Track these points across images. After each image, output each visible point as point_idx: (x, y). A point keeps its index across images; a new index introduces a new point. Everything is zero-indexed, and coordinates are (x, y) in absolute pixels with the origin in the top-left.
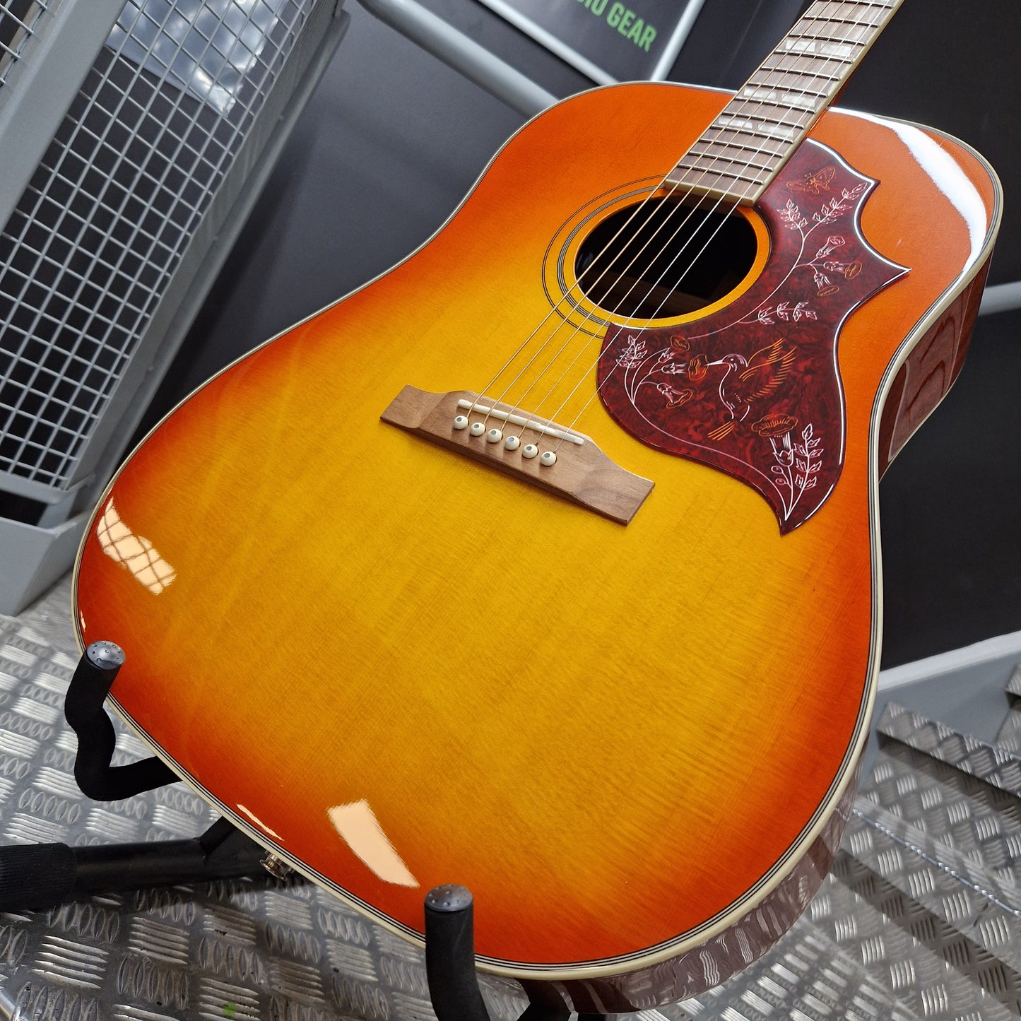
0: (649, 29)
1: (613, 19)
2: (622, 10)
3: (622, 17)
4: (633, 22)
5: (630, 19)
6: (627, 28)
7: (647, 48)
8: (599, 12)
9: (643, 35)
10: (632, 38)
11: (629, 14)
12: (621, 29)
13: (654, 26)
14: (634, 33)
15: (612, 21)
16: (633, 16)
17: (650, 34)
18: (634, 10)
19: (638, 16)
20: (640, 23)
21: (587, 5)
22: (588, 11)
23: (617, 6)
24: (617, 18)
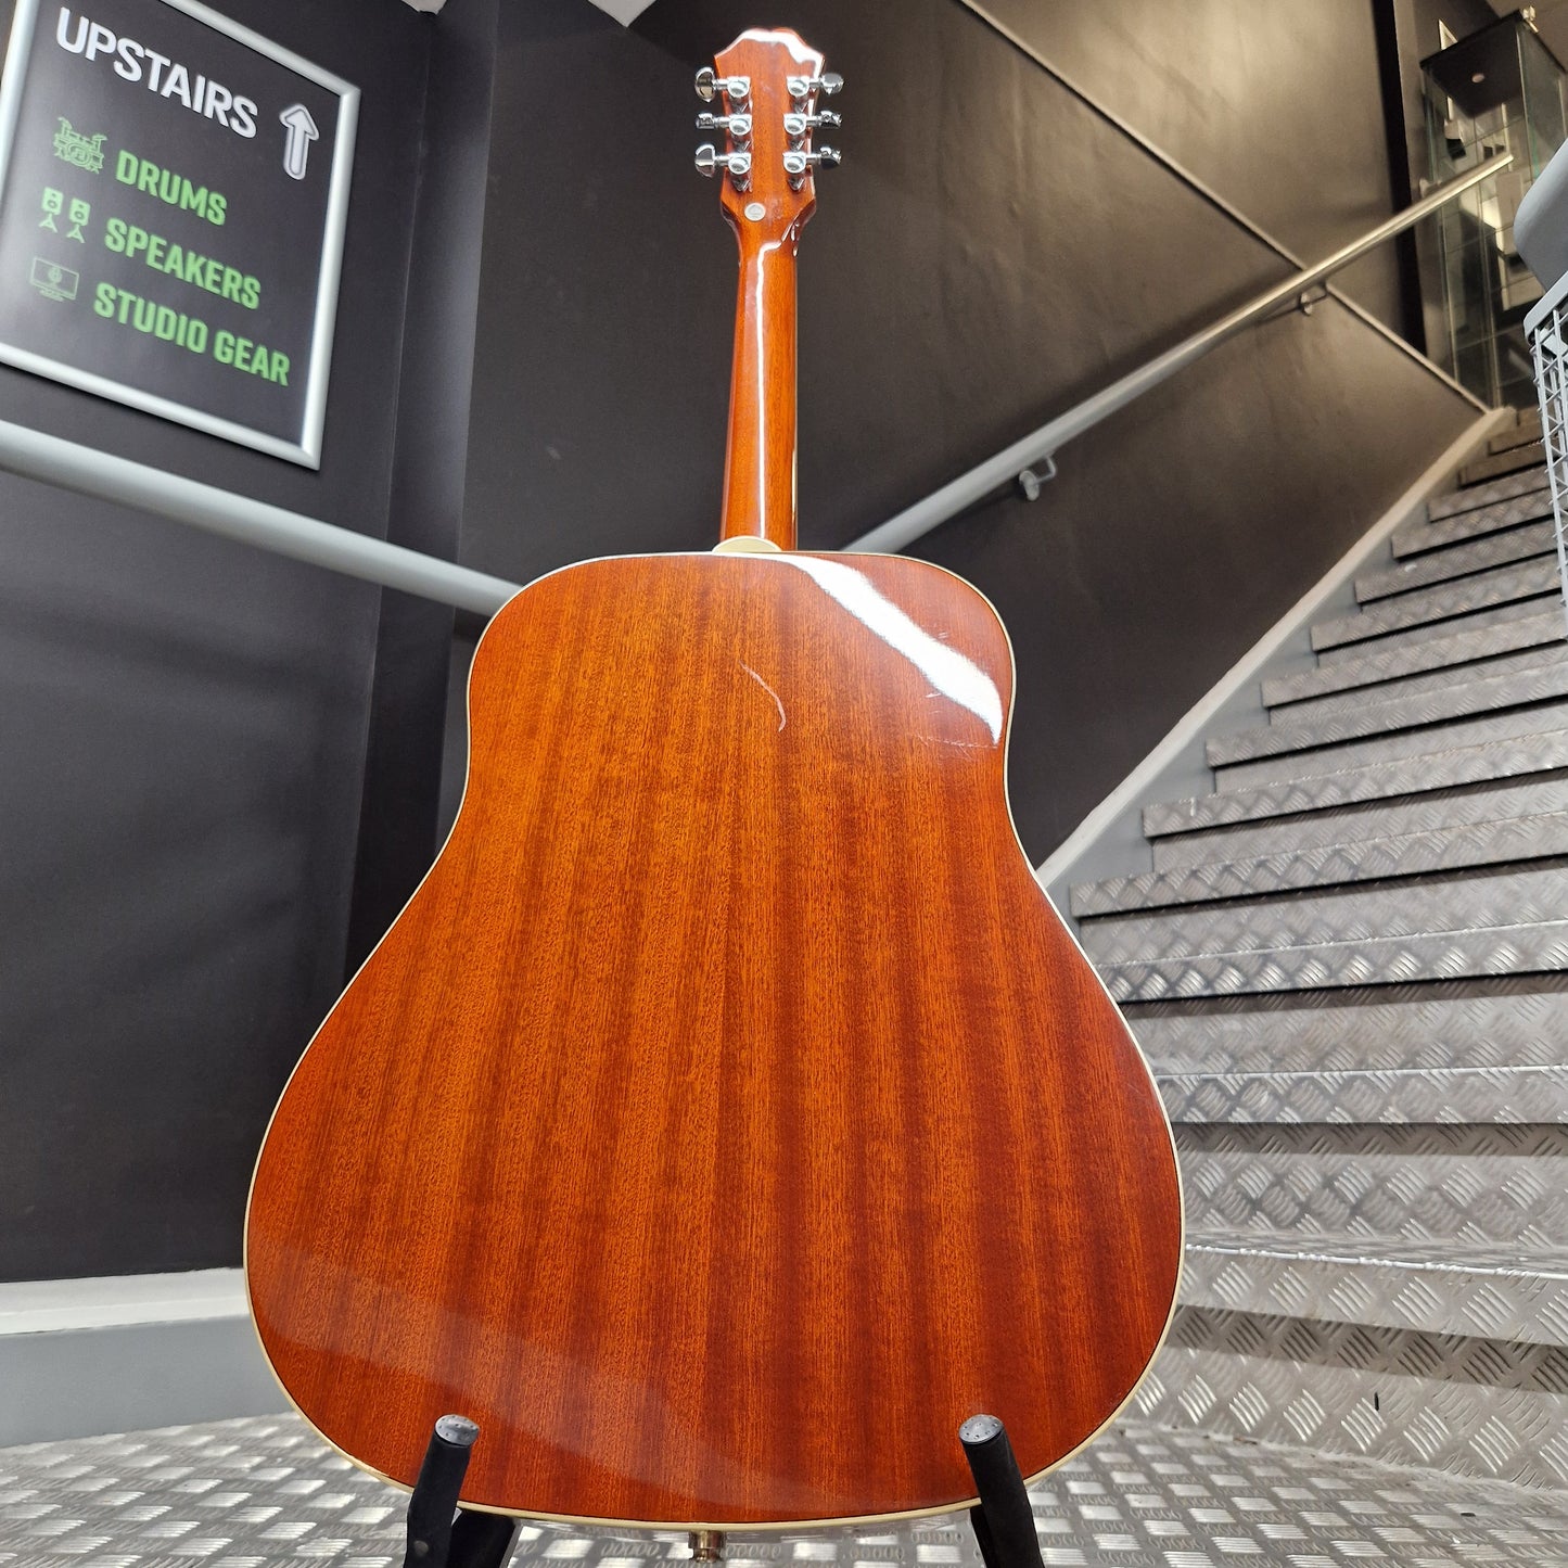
0: (277, 356)
1: (224, 353)
2: (231, 340)
3: (234, 348)
4: (252, 352)
5: (246, 349)
6: (247, 362)
7: (284, 381)
8: (200, 349)
9: (271, 366)
10: (259, 371)
11: (242, 342)
12: (239, 364)
13: (280, 350)
14: (260, 364)
15: (222, 355)
16: (250, 345)
17: (281, 363)
18: (246, 337)
19: (256, 344)
20: (262, 351)
21: (180, 342)
22: (185, 349)
23: (221, 335)
24: (229, 351)
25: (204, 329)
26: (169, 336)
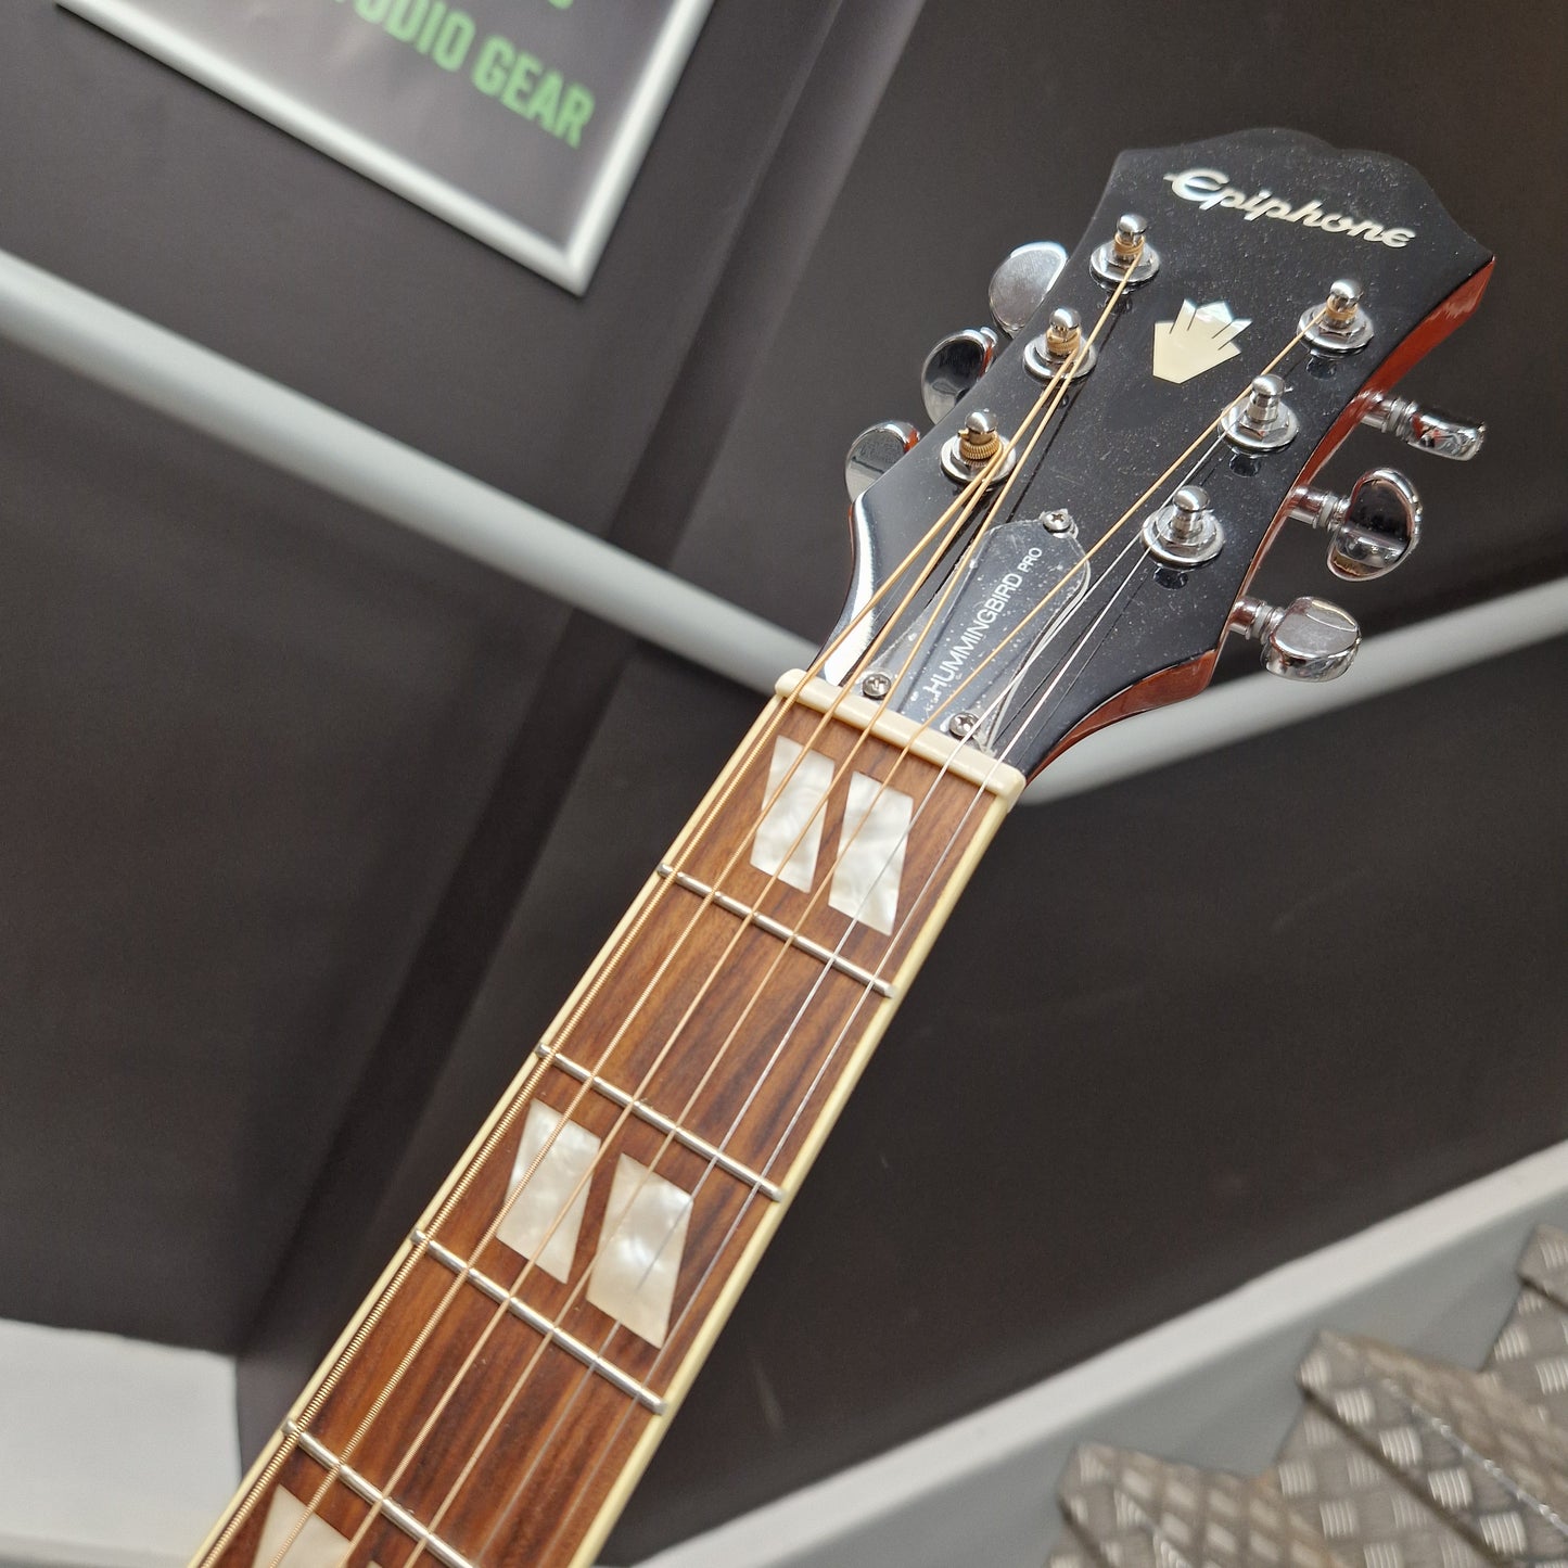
0: (577, 94)
1: (489, 76)
2: (508, 56)
3: (509, 70)
4: (537, 80)
5: (529, 74)
6: (523, 96)
7: (574, 137)
8: (453, 63)
9: (562, 110)
10: (538, 116)
11: (527, 63)
12: (510, 100)
13: (588, 86)
14: (542, 105)
15: (485, 79)
16: (536, 68)
17: (578, 106)
18: (535, 53)
19: (548, 67)
20: (553, 82)
21: (423, 46)
22: (428, 60)
23: (496, 45)
24: (498, 74)
25: (469, 29)
26: (405, 34)
